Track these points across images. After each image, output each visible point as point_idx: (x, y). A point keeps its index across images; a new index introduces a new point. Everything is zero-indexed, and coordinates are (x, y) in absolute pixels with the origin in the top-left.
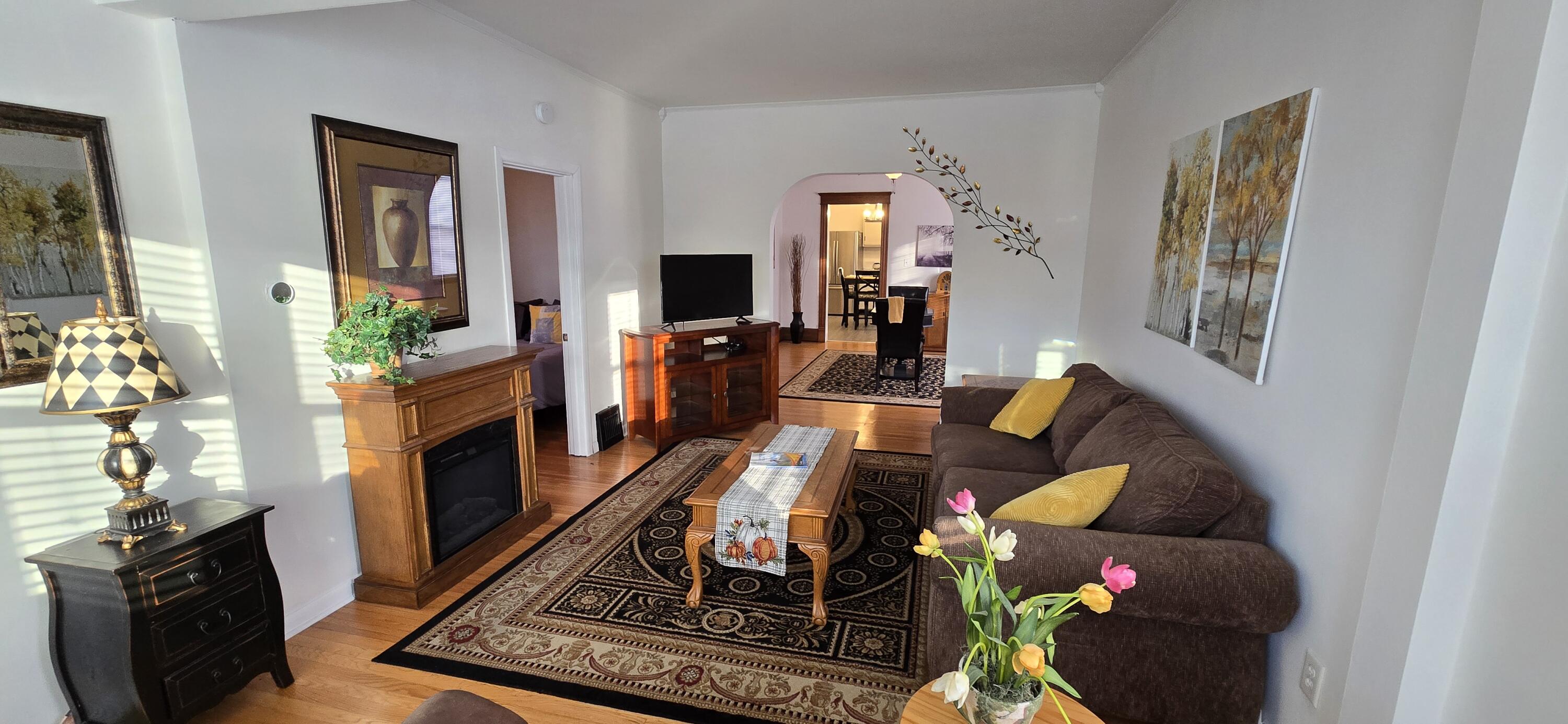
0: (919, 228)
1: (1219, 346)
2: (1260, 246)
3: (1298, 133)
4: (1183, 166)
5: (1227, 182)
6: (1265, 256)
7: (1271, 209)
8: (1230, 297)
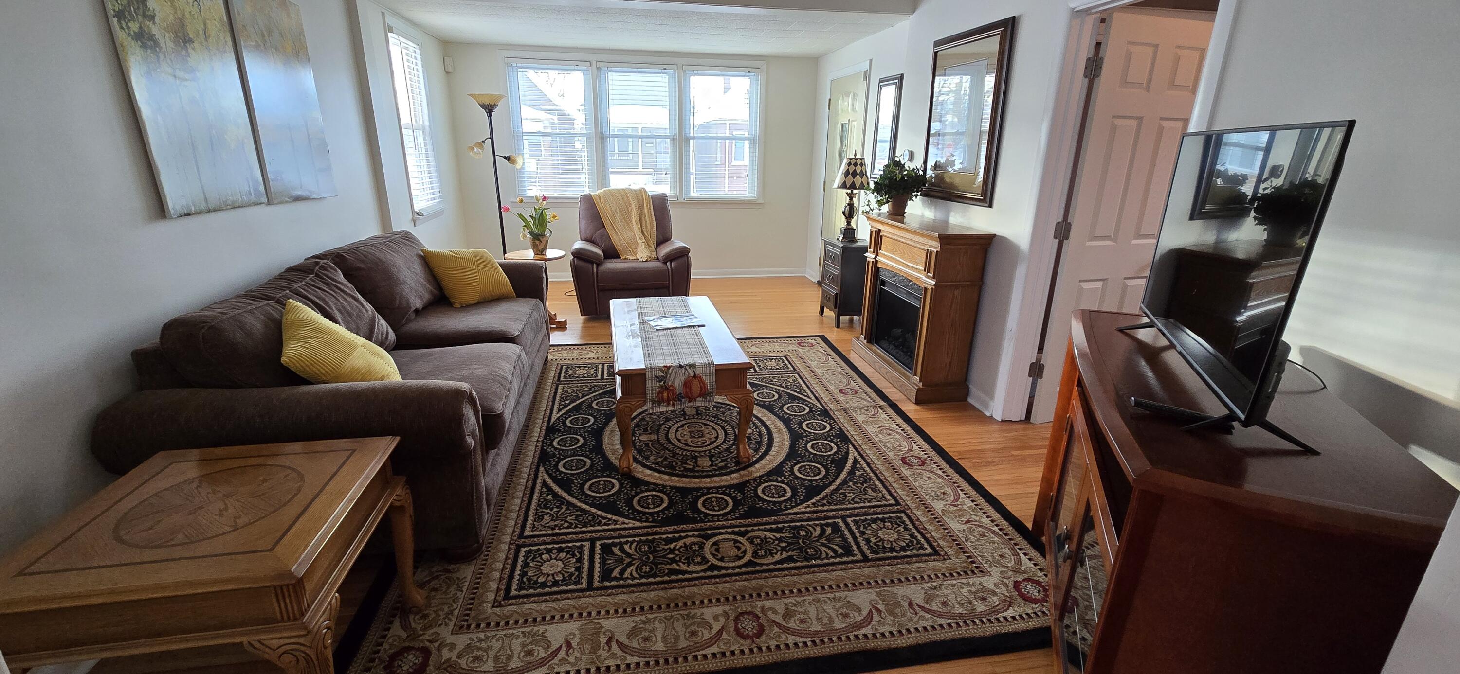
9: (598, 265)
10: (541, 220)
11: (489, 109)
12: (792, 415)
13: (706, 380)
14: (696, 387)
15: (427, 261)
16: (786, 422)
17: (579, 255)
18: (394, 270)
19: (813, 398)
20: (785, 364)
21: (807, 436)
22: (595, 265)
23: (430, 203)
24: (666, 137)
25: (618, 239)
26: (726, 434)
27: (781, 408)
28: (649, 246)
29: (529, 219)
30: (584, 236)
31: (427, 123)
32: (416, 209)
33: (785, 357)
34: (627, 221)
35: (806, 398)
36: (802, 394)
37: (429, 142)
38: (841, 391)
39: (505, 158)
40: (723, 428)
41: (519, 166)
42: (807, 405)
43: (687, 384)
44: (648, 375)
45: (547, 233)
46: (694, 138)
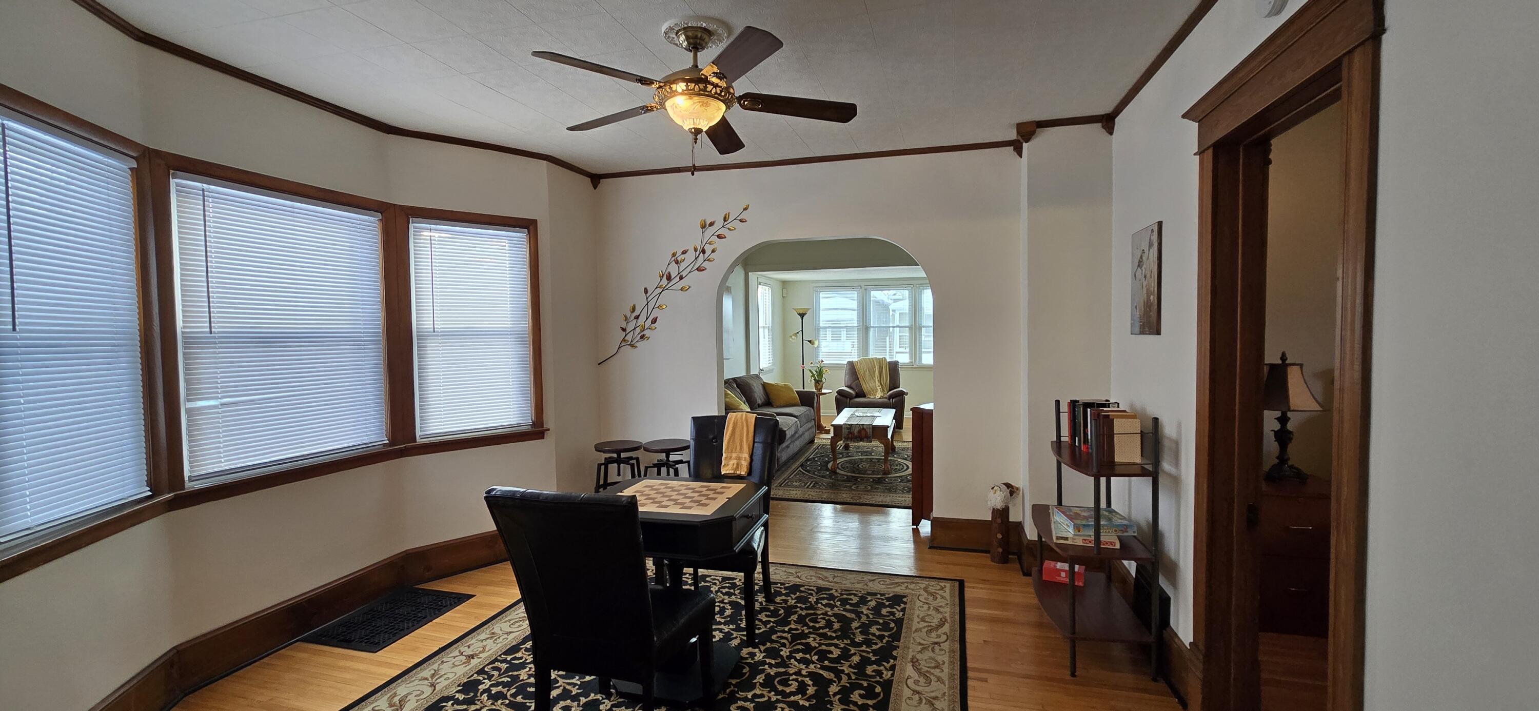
9: (850, 399)
10: (820, 373)
11: (802, 316)
13: (868, 430)
14: (863, 433)
15: (765, 386)
17: (840, 393)
18: (752, 387)
22: (848, 399)
23: (768, 365)
24: (905, 327)
25: (865, 387)
28: (883, 391)
29: (815, 373)
30: (846, 384)
31: (770, 325)
32: (761, 368)
34: (872, 376)
37: (770, 334)
39: (808, 341)
41: (816, 345)
43: (859, 432)
44: (844, 427)
45: (824, 380)
46: (924, 327)
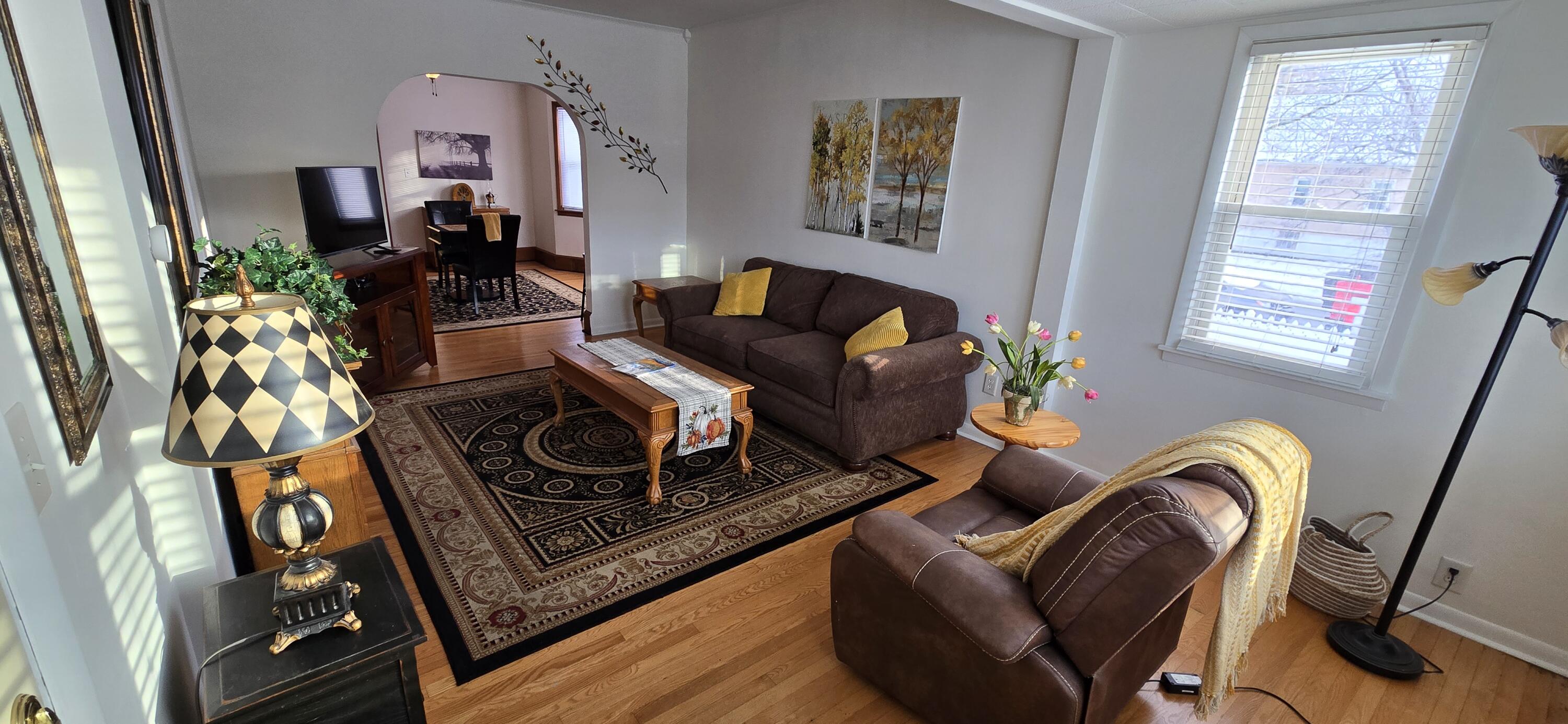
0: (417, 133)
1: (897, 236)
2: (928, 179)
3: (953, 118)
4: (835, 121)
5: (890, 138)
6: (933, 184)
7: (936, 159)
8: (904, 207)
12: (524, 469)
16: (529, 462)
19: (498, 495)
20: (542, 546)
21: (507, 453)
26: (583, 441)
27: (536, 475)
33: (545, 564)
35: (508, 493)
36: (514, 497)
38: (457, 513)
40: (589, 445)
42: (507, 484)
